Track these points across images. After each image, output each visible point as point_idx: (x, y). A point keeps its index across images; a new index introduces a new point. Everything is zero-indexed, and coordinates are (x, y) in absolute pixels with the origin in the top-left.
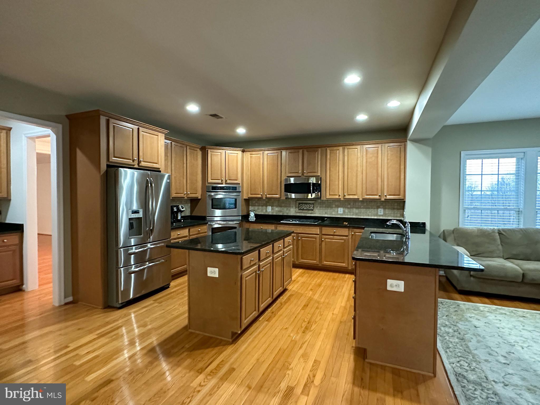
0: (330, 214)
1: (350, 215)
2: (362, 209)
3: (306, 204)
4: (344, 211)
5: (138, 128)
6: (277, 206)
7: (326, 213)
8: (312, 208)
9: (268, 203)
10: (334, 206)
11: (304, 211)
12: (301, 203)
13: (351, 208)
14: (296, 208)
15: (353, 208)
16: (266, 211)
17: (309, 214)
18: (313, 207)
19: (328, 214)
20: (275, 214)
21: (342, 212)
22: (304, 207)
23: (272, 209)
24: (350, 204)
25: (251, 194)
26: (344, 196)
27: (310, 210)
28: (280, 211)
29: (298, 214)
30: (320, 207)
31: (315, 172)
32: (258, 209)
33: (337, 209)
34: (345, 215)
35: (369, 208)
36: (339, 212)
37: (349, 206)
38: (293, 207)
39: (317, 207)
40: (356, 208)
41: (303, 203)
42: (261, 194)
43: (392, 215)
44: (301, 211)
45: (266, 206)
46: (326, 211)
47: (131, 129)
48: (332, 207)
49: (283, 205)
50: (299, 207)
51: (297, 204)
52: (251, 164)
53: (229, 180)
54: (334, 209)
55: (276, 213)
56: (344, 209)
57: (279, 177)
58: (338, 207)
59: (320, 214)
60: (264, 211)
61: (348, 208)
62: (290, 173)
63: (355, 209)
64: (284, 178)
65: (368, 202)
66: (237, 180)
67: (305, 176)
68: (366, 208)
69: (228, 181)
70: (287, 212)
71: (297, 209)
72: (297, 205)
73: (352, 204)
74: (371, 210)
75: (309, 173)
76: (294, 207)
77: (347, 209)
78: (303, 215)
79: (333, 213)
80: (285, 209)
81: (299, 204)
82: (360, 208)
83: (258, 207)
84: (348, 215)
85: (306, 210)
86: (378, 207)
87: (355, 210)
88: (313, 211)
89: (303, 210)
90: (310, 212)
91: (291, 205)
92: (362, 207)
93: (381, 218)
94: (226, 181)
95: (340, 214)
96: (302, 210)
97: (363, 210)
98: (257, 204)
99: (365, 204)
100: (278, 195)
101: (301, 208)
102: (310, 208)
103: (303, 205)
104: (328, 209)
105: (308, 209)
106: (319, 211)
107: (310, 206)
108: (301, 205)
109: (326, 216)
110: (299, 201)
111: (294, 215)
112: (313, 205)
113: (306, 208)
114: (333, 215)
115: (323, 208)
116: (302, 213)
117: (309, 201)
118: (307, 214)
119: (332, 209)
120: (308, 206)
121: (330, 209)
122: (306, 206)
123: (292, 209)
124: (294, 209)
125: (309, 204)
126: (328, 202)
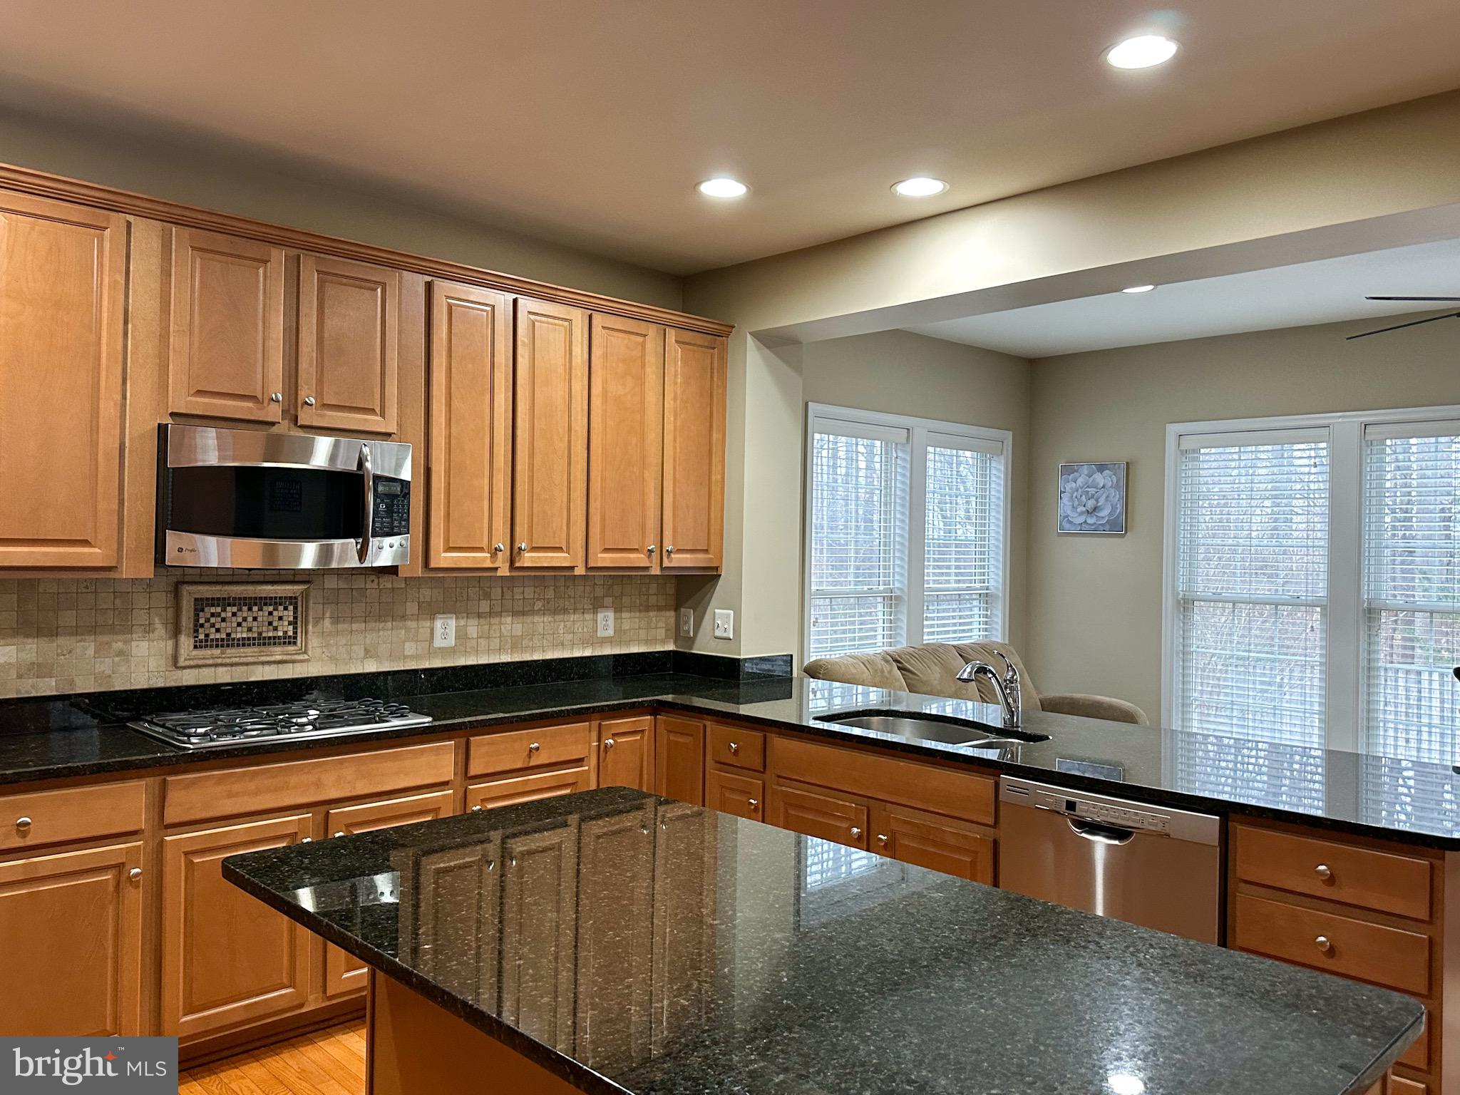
0: (391, 657)
1: (489, 651)
2: (537, 619)
3: (250, 602)
4: (461, 635)
7: (368, 653)
8: (285, 628)
10: (412, 608)
11: (233, 653)
12: (213, 602)
13: (491, 614)
14: (176, 632)
15: (500, 614)
17: (267, 668)
18: (294, 623)
19: (377, 657)
21: (451, 641)
22: (233, 624)
24: (487, 596)
27: (274, 641)
28: (41, 669)
29: (189, 678)
30: (336, 620)
31: (372, 411)
33: (428, 624)
34: (466, 653)
35: (565, 611)
36: (439, 643)
37: (484, 606)
38: (148, 628)
39: (317, 621)
40: (515, 613)
41: (225, 602)
43: (642, 633)
44: (217, 652)
46: (370, 638)
48: (404, 617)
50: (197, 627)
51: (187, 606)
54: (412, 624)
56: (462, 622)
58: (431, 611)
59: (333, 659)
61: (479, 616)
62: (200, 393)
63: (509, 619)
64: (142, 424)
65: (562, 582)
67: (302, 427)
68: (555, 612)
70: (104, 666)
71: (186, 642)
72: (186, 620)
73: (496, 593)
74: (572, 617)
76: (160, 630)
77: (475, 622)
78: (223, 676)
79: (410, 648)
81: (200, 605)
82: (533, 612)
84: (477, 652)
85: (244, 643)
86: (597, 606)
87: (509, 626)
88: (291, 648)
89: (228, 642)
90: (277, 652)
91: (140, 617)
92: (539, 605)
93: (608, 651)
95: (444, 652)
96: (219, 644)
97: (542, 622)
99: (550, 593)
100: (97, 550)
101: (213, 630)
102: (276, 629)
103: (224, 610)
104: (383, 629)
105: (264, 635)
106: (328, 645)
107: (275, 613)
108: (213, 615)
109: (371, 667)
110: (200, 588)
111: (161, 684)
112: (295, 608)
113: (250, 630)
114: (405, 657)
115: (355, 626)
116: (216, 665)
117: (269, 587)
118: (250, 667)
119: (401, 624)
120: (263, 616)
121: (389, 624)
122: (245, 619)
123: (144, 645)
124: (162, 644)
125: (266, 604)
126: (381, 590)
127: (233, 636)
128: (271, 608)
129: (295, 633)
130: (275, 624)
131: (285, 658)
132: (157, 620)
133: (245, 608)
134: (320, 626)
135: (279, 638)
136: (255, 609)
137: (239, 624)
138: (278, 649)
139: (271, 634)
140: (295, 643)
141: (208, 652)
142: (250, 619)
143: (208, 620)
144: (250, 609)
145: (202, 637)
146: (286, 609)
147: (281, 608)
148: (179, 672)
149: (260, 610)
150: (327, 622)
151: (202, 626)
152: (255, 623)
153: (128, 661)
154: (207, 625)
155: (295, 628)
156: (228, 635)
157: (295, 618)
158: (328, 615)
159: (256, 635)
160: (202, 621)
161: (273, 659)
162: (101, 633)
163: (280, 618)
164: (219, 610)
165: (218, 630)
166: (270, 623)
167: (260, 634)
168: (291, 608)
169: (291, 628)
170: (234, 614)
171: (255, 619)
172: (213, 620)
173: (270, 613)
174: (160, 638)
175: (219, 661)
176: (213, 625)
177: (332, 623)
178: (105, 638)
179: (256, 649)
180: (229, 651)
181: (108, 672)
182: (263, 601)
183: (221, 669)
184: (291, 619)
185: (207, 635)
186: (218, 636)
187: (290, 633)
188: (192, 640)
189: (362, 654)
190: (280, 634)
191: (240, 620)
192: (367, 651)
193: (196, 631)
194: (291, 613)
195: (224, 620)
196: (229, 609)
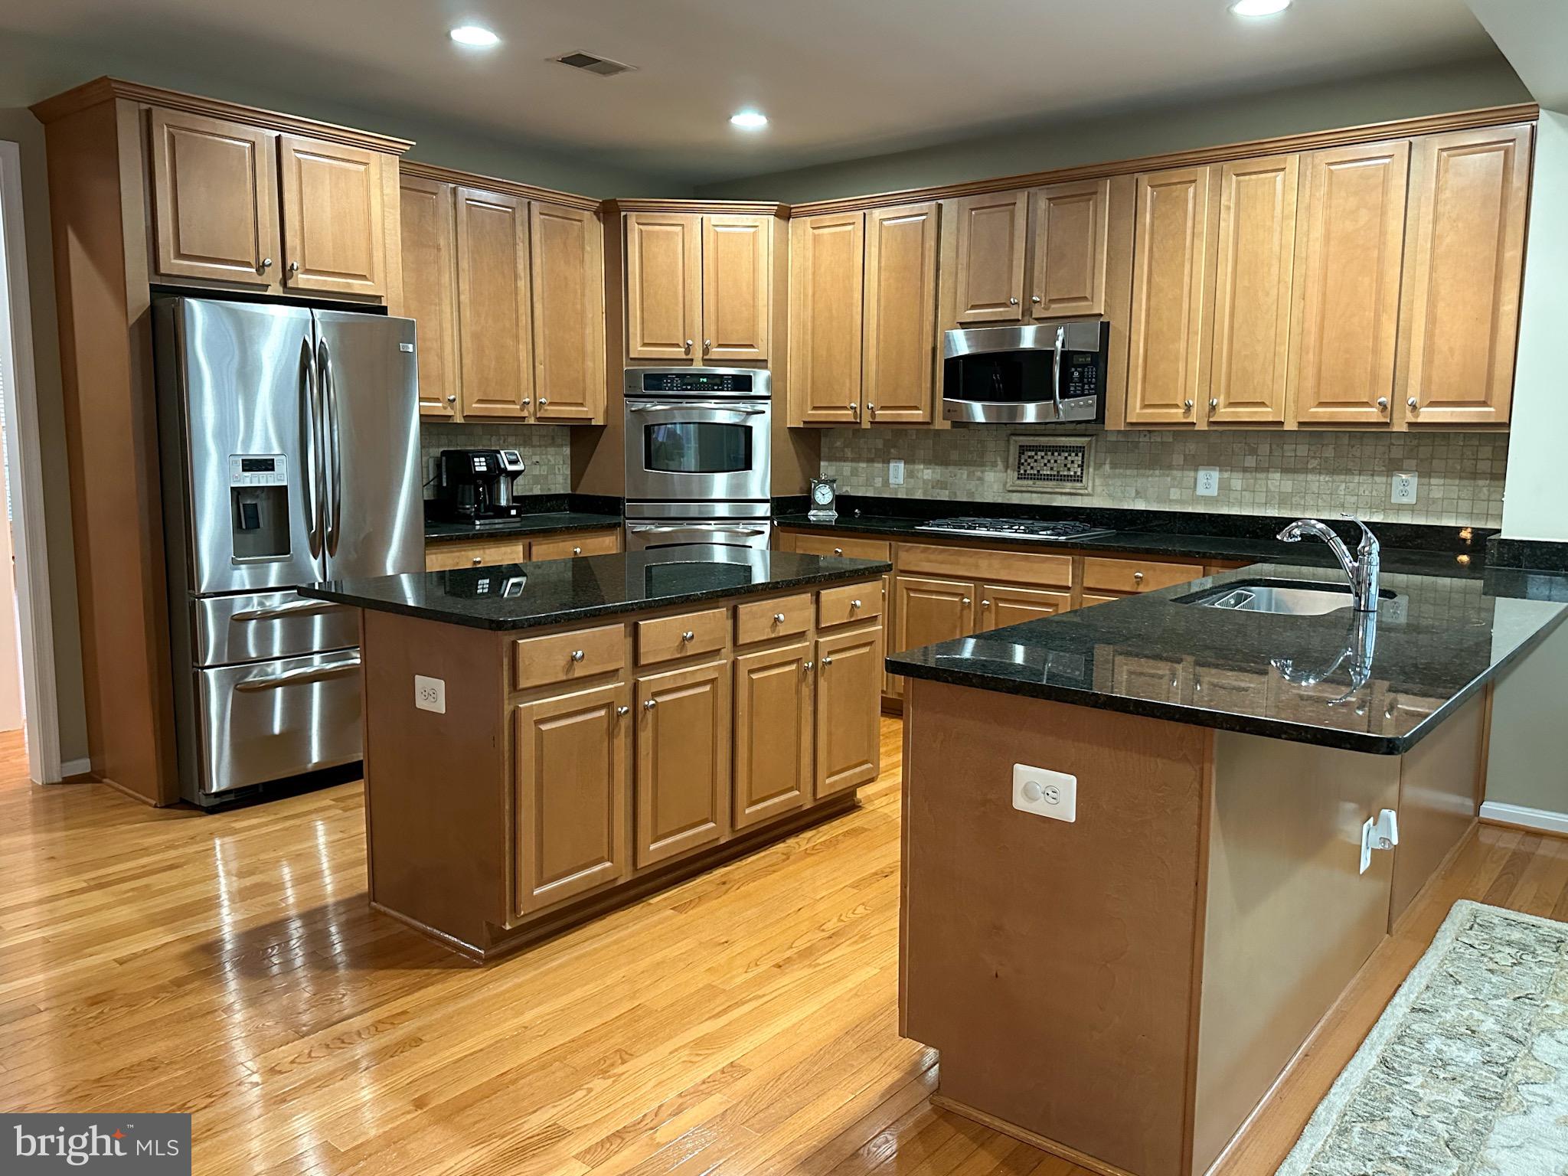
0: (1159, 500)
1: (1253, 504)
2: (1310, 477)
3: (1053, 449)
4: (1224, 487)
5: (278, 139)
6: (928, 462)
7: (1139, 494)
8: (1075, 469)
9: (894, 447)
10: (1178, 459)
11: (1040, 485)
12: (1030, 448)
13: (1258, 469)
14: (1007, 468)
15: (1267, 470)
16: (886, 482)
17: (1064, 498)
18: (1081, 466)
19: (1147, 500)
20: (919, 495)
21: (1214, 491)
22: (1042, 464)
23: (910, 475)
24: (1253, 452)
25: (815, 408)
26: (1213, 408)
27: (1068, 478)
28: (941, 485)
29: (1015, 499)
30: (1114, 466)
31: (1085, 298)
32: (854, 473)
33: (1192, 474)
34: (1229, 504)
35: (1348, 472)
36: (1201, 491)
37: (1250, 461)
38: (994, 465)
39: (1100, 465)
40: (1285, 470)
41: (1037, 449)
42: (853, 405)
43: (1465, 506)
44: (1030, 482)
45: (884, 462)
46: (1139, 483)
47: (248, 145)
48: (1170, 467)
49: (955, 455)
50: (1020, 464)
51: (1014, 450)
52: (814, 274)
53: (720, 346)
54: (1177, 473)
55: (924, 494)
56: (1226, 475)
57: (928, 327)
58: (1195, 463)
59: (1110, 496)
60: (878, 482)
61: (1245, 470)
62: (974, 307)
63: (1277, 476)
64: (945, 331)
65: (1346, 440)
66: (751, 346)
67: (1038, 320)
68: (1333, 472)
69: (716, 352)
70: (972, 485)
71: (1013, 475)
72: (1013, 460)
73: (1264, 449)
74: (1356, 479)
75: (1053, 306)
76: (1000, 465)
77: (1240, 475)
78: (1036, 500)
79: (1175, 494)
80: (963, 473)
81: (1023, 449)
82: (1306, 471)
83: (854, 464)
84: (1241, 504)
85: (1048, 478)
86: (1393, 467)
87: (1277, 481)
88: (1079, 485)
89: (1038, 477)
90: (1068, 487)
91: (991, 456)
92: (1313, 464)
93: (1406, 519)
94: (706, 350)
95: (1207, 500)
96: (1033, 477)
97: (1317, 482)
98: (849, 453)
99: (1329, 452)
100: (921, 412)
101: (1029, 467)
102: (1069, 469)
103: (1036, 454)
104: (1152, 476)
105: (1061, 473)
106: (1107, 485)
107: (1069, 458)
108: (1029, 457)
109: (1140, 506)
110: (1021, 438)
111: (1000, 501)
112: (1083, 455)
113: (1052, 469)
114: (1171, 501)
115: (1128, 472)
116: (1032, 492)
117: (1063, 439)
118: (1053, 496)
119: (1167, 472)
120: (1061, 459)
121: (1157, 472)
122: (1049, 461)
123: (992, 474)
124: (1001, 474)
125: (1063, 451)
126: (1151, 443)
127: (1041, 472)
128: (1066, 454)
129: (1082, 473)
130: (1069, 466)
131: (1072, 491)
132: (999, 459)
133: (1050, 453)
134: (1102, 470)
135: (1071, 476)
136: (1056, 454)
137: (1045, 465)
138: (1069, 484)
139: (1066, 473)
140: (1081, 481)
141: (1025, 482)
142: (1052, 461)
143: (1026, 461)
144: (1053, 454)
145: (1022, 472)
146: (1077, 455)
147: (1073, 454)
148: (1010, 494)
149: (1059, 455)
150: (1107, 467)
151: (1023, 464)
152: (1055, 465)
153: (982, 484)
154: (1026, 464)
155: (1082, 470)
156: (1038, 471)
157: (1083, 462)
158: (1108, 461)
159: (1056, 473)
160: (1023, 461)
161: (1064, 491)
162: (970, 465)
163: (1073, 462)
164: (1033, 453)
165: (1032, 468)
166: (1066, 465)
167: (1058, 472)
168: (1080, 454)
169: (1079, 469)
170: (1042, 457)
171: (1056, 461)
172: (1029, 461)
173: (1066, 458)
174: (1001, 471)
175: (1030, 489)
176: (1029, 464)
177: (1111, 468)
178: (972, 469)
179: (1055, 483)
180: (1039, 483)
181: (973, 490)
182: (1060, 449)
183: (1034, 495)
184: (1080, 463)
185: (1025, 471)
186: (1032, 472)
187: (1079, 473)
188: (1016, 473)
189: (1133, 495)
190: (1072, 473)
191: (1046, 461)
192: (1137, 492)
193: (1019, 468)
194: (1080, 458)
195: (1036, 461)
196: (1039, 453)
